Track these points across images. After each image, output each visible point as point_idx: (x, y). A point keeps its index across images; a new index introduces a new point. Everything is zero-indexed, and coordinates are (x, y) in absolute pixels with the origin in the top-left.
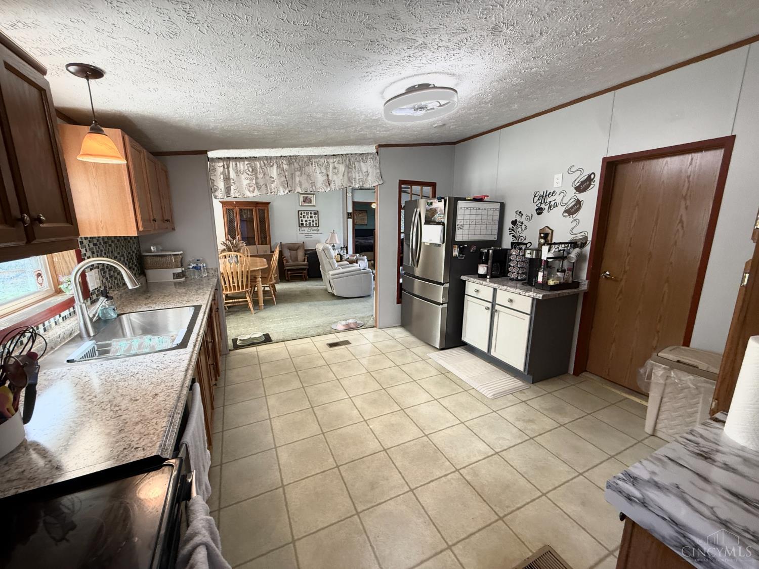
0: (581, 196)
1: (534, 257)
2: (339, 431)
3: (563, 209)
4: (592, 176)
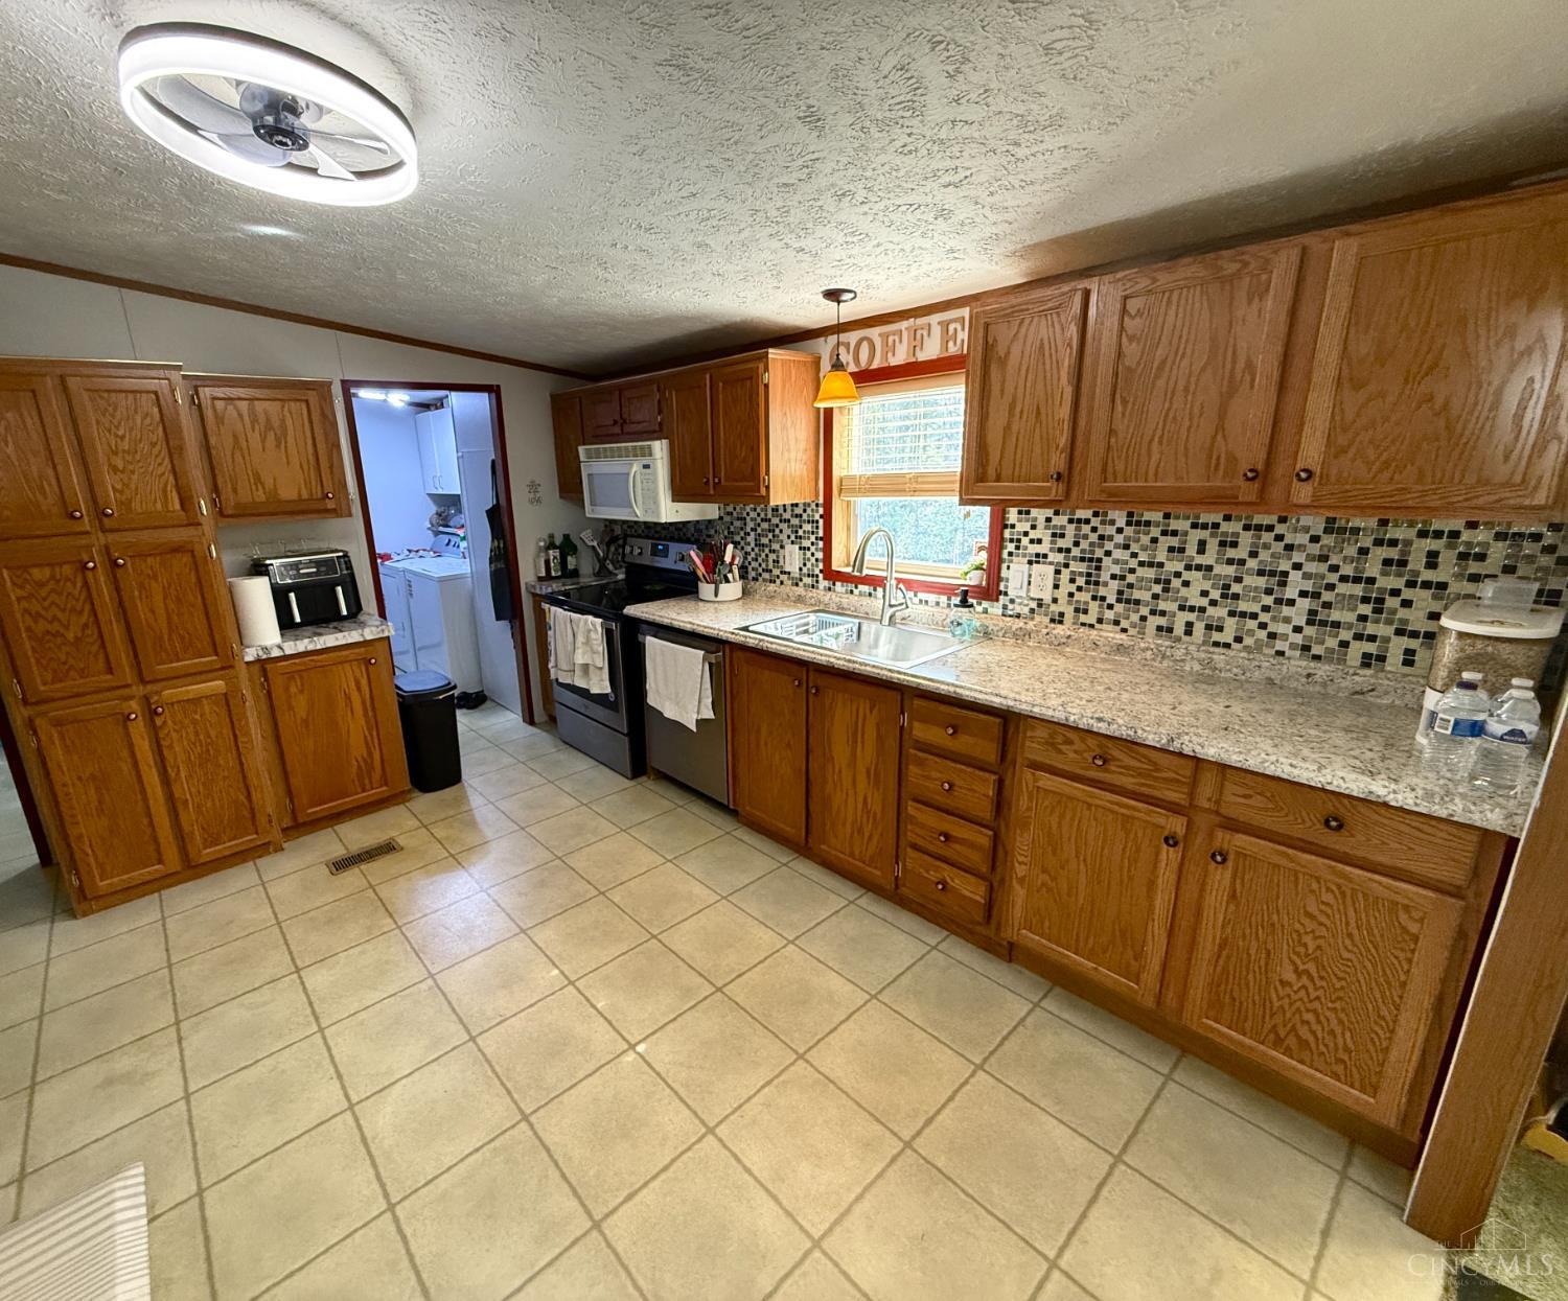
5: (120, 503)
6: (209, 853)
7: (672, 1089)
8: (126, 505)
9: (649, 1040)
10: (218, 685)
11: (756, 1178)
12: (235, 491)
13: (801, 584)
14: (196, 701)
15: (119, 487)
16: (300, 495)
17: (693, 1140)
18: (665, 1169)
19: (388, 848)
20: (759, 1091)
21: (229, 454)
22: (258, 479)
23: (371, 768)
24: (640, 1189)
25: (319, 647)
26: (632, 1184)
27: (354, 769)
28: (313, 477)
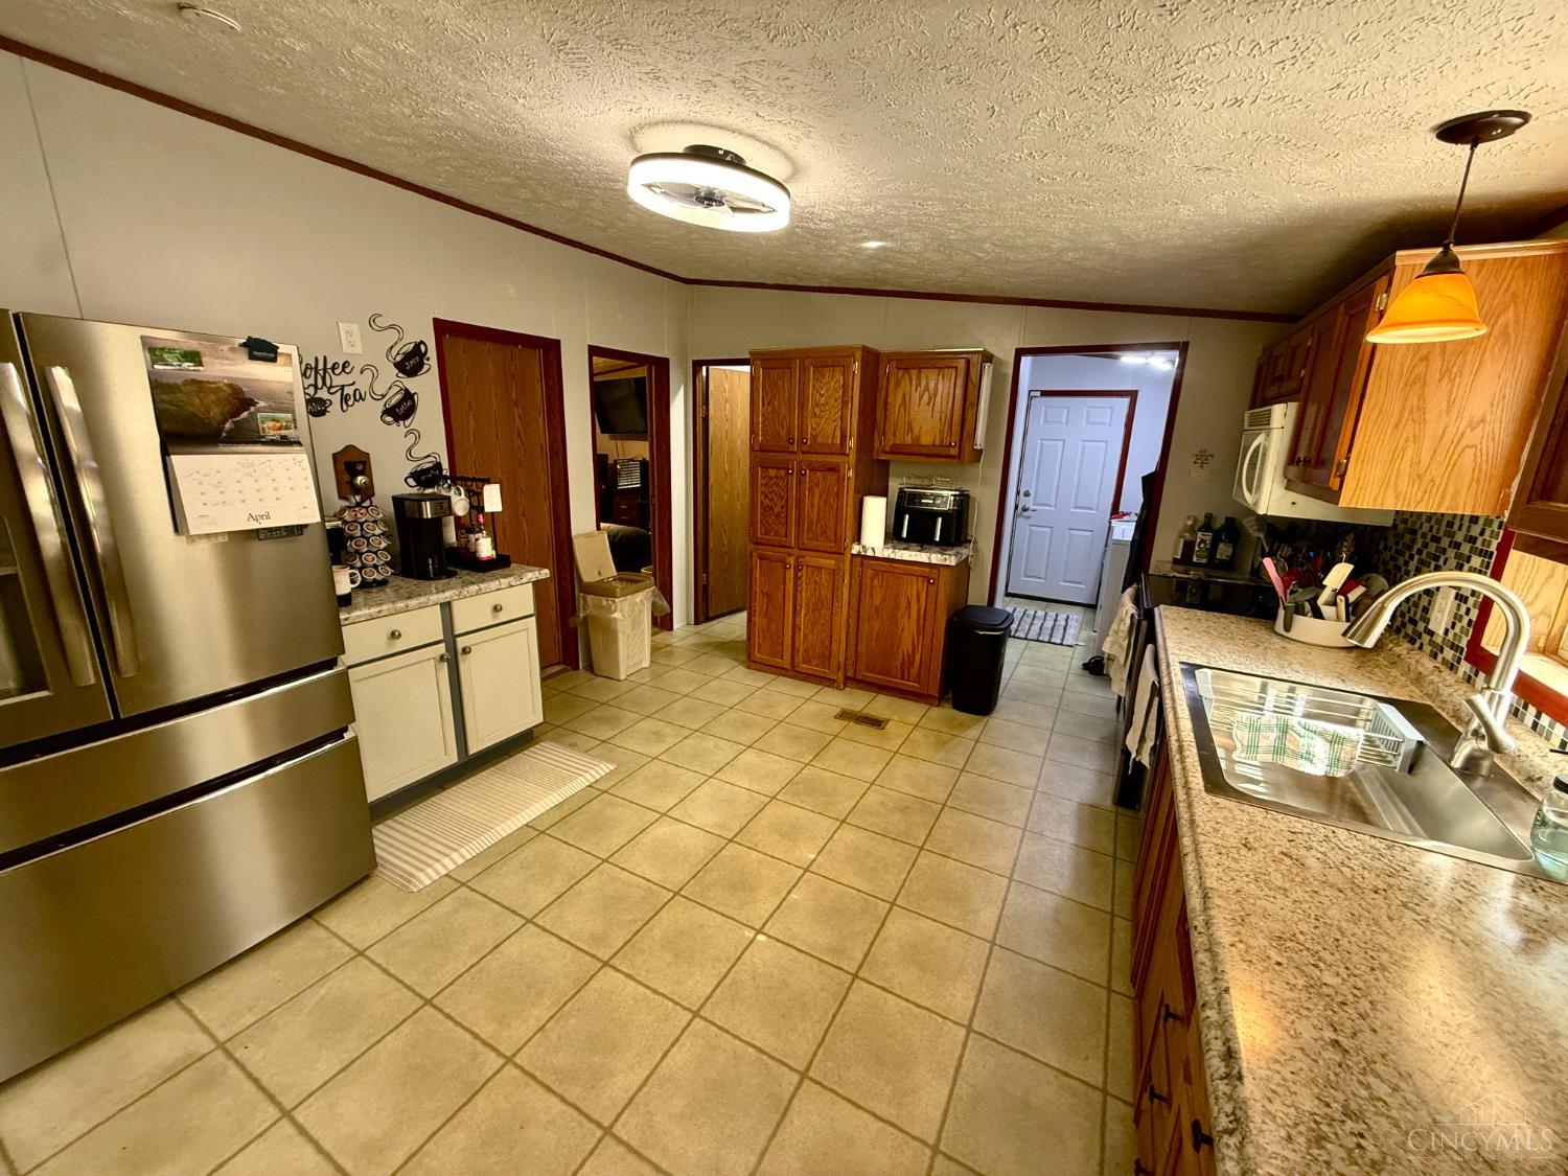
0: (411, 384)
1: (429, 516)
2: (865, 887)
3: (380, 406)
4: (423, 348)
5: (813, 436)
6: (804, 667)
7: (728, 972)
8: (814, 437)
9: (771, 940)
10: (830, 563)
11: (660, 1062)
12: (894, 435)
13: (1440, 657)
14: (819, 568)
15: (814, 426)
16: (934, 441)
17: (683, 1003)
18: (655, 992)
19: (877, 723)
20: (748, 1043)
21: (897, 407)
22: (910, 429)
23: (911, 664)
24: (635, 980)
25: (897, 558)
26: (639, 974)
27: (900, 660)
28: (946, 429)
